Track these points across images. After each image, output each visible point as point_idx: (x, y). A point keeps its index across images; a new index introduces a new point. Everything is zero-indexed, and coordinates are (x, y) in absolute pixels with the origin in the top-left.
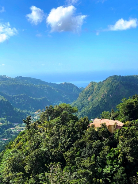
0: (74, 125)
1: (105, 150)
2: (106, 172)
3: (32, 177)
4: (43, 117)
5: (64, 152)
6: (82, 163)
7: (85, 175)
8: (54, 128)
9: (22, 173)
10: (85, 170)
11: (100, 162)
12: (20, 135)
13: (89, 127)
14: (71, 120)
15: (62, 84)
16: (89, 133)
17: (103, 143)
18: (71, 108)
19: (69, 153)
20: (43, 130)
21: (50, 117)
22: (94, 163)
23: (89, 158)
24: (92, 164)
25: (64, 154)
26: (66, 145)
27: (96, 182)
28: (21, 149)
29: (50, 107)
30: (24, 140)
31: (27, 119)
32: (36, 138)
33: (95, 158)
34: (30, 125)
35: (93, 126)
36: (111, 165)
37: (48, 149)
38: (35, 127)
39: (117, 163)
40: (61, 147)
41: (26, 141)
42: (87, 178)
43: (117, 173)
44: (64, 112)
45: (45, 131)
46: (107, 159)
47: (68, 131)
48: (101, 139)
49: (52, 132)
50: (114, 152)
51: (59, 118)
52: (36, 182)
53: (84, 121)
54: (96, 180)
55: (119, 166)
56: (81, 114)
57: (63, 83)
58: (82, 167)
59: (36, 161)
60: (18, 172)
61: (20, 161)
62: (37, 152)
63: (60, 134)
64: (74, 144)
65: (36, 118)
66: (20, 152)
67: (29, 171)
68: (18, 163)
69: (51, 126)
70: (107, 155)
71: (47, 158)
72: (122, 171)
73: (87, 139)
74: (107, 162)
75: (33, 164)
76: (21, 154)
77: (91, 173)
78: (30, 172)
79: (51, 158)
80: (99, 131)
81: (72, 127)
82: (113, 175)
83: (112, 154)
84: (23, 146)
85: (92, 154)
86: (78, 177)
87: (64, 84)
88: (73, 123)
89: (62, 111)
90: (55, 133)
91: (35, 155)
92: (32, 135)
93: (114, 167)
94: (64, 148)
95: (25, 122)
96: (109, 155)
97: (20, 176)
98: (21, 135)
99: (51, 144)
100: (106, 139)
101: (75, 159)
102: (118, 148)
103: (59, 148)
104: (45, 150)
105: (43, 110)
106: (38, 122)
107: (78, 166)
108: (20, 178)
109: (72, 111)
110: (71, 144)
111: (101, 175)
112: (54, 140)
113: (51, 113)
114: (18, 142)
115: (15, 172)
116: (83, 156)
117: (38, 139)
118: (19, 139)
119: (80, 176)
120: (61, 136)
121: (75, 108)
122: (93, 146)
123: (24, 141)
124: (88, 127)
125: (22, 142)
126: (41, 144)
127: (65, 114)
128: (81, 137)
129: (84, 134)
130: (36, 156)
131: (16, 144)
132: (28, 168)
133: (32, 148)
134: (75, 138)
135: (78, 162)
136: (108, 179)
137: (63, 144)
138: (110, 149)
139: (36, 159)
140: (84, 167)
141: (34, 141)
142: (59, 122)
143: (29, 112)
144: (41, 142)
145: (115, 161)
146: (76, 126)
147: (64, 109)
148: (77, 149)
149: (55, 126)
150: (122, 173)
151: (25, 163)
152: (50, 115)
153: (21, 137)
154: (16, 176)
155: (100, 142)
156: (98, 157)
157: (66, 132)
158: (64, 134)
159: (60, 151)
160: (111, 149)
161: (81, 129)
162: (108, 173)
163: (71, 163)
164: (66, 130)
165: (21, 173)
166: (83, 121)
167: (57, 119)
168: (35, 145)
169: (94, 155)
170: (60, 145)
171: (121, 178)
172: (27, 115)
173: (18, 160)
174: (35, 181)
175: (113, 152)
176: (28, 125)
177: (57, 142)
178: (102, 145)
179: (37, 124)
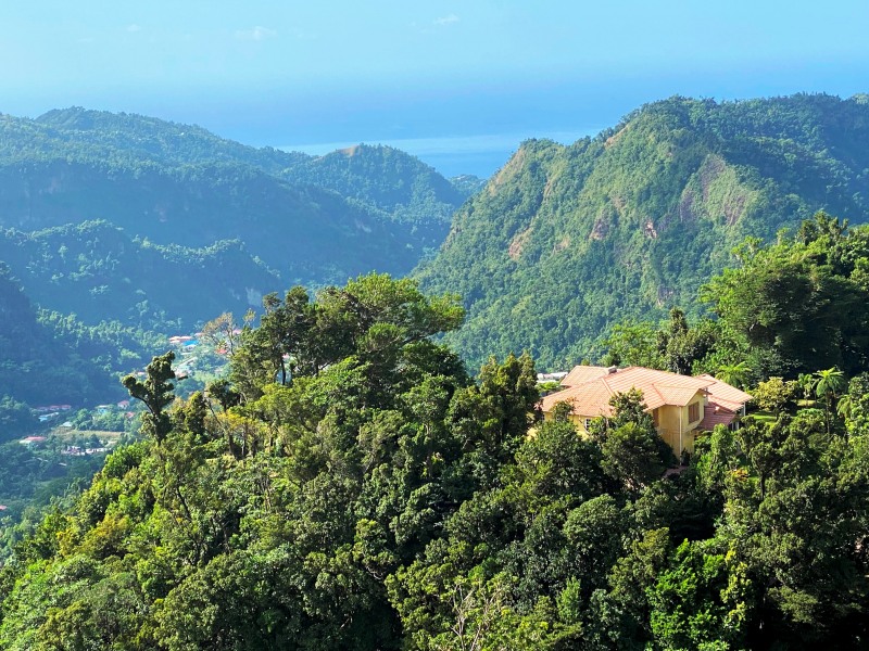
0: (443, 405)
1: (643, 552)
4: (250, 362)
5: (392, 569)
8: (325, 428)
11: (612, 627)
12: (110, 475)
13: (539, 415)
14: (428, 377)
16: (542, 455)
17: (628, 513)
18: (421, 306)
19: (418, 576)
20: (250, 439)
21: (289, 358)
22: (575, 629)
23: (543, 600)
24: (562, 634)
25: (389, 579)
26: (400, 526)
28: (122, 554)
29: (290, 300)
30: (137, 499)
31: (151, 371)
32: (210, 488)
33: (584, 603)
34: (170, 411)
35: (565, 410)
36: (680, 640)
37: (289, 551)
38: (197, 423)
39: (713, 631)
40: (371, 538)
41: (149, 507)
44: (377, 328)
46: (653, 608)
47: (409, 443)
48: (613, 486)
49: (315, 449)
50: (697, 563)
51: (352, 367)
53: (511, 383)
55: (726, 646)
59: (216, 626)
61: (116, 629)
62: (226, 574)
63: (365, 460)
64: (450, 523)
65: (179, 369)
66: (115, 576)
69: (305, 414)
70: (652, 582)
71: (282, 607)
73: (530, 487)
74: (654, 625)
76: (121, 584)
79: (314, 609)
80: (604, 439)
81: (438, 418)
83: (684, 577)
84: (133, 537)
85: (562, 578)
87: (355, 157)
88: (443, 395)
89: (368, 323)
90: (333, 454)
91: (213, 591)
92: (187, 467)
94: (391, 544)
95: (137, 390)
96: (664, 582)
98: (118, 472)
99: (306, 520)
100: (646, 490)
102: (721, 538)
103: (359, 549)
104: (271, 557)
105: (250, 317)
106: (217, 391)
109: (428, 320)
110: (429, 520)
112: (326, 498)
113: (302, 336)
114: (97, 516)
117: (223, 498)
118: (105, 500)
120: (370, 471)
121: (442, 300)
122: (566, 531)
123: (133, 511)
124: (530, 416)
125: (121, 516)
126: (243, 524)
127: (385, 340)
128: (491, 476)
129: (508, 458)
130: (220, 597)
131: (85, 528)
133: (187, 548)
134: (456, 483)
137: (385, 521)
138: (670, 549)
139: (219, 615)
141: (198, 504)
142: (352, 391)
143: (138, 333)
144: (245, 513)
145: (699, 616)
146: (461, 413)
147: (377, 311)
148: (469, 551)
149: (331, 416)
152: (289, 349)
153: (114, 485)
155: (612, 508)
156: (600, 594)
157: (397, 446)
158: (387, 459)
159: (363, 566)
160: (681, 549)
161: (492, 429)
164: (396, 437)
166: (500, 381)
167: (332, 375)
168: (206, 530)
169: (577, 585)
170: (363, 528)
173: (103, 624)
175: (688, 564)
176: (157, 410)
177: (341, 507)
178: (623, 524)
179: (216, 402)
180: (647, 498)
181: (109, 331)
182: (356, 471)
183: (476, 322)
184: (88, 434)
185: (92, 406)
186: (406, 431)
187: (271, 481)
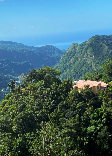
0: (57, 87)
1: (89, 110)
2: (90, 131)
3: (20, 137)
4: (27, 81)
5: (49, 113)
6: (66, 123)
7: (70, 134)
8: (38, 91)
9: (11, 134)
10: (69, 130)
11: (84, 122)
12: (6, 99)
13: (72, 89)
14: (54, 83)
15: (43, 47)
16: (72, 95)
17: (87, 104)
18: (54, 71)
19: (53, 114)
20: (27, 93)
21: (33, 80)
22: (78, 123)
23: (73, 118)
24: (76, 123)
25: (48, 115)
26: (50, 107)
27: (80, 140)
28: (8, 111)
29: (33, 71)
30: (10, 103)
31: (11, 83)
32: (21, 101)
33: (79, 119)
34: (15, 89)
35: (76, 88)
36: (95, 124)
37: (33, 111)
38: (19, 91)
39: (100, 123)
40: (46, 108)
41: (12, 104)
42: (71, 137)
43: (100, 132)
44: (47, 75)
45: (30, 94)
46: (91, 119)
47: (51, 93)
48: (84, 100)
49: (37, 95)
50: (98, 112)
51: (43, 81)
52: (24, 141)
53: (68, 84)
54: (80, 138)
55: (102, 125)
56: (63, 76)
57: (45, 45)
58: (66, 127)
59: (22, 122)
60: (7, 133)
61: (7, 123)
62: (23, 114)
63: (44, 96)
64: (58, 106)
65: (19, 82)
66: (7, 114)
67: (16, 131)
68: (6, 124)
69: (35, 89)
70: (90, 115)
71: (32, 119)
72: (105, 130)
73: (71, 100)
74: (91, 122)
75: (20, 125)
76: (8, 116)
77: (75, 132)
78: (18, 132)
79: (37, 119)
80: (83, 92)
81: (56, 89)
82: (96, 134)
83: (96, 114)
84: (10, 108)
85: (76, 115)
86: (63, 136)
87: (46, 47)
88: (57, 86)
89: (45, 74)
90: (40, 95)
91: (21, 117)
92: (17, 98)
93: (97, 126)
94: (49, 109)
95: (10, 86)
96: (92, 115)
97: (8, 136)
98: (7, 98)
99: (35, 106)
100: (90, 100)
101: (59, 120)
102: (102, 108)
103: (44, 110)
104: (30, 112)
105: (27, 74)
106: (22, 86)
107: (63, 126)
108: (8, 138)
109: (55, 74)
110: (54, 106)
111: (85, 134)
112: (38, 102)
113: (35, 77)
114: (4, 105)
115: (4, 133)
116: (67, 117)
117: (23, 102)
118: (5, 103)
119: (65, 135)
120: (45, 98)
121: (58, 70)
122: (76, 107)
124: (71, 89)
125: (8, 105)
127: (48, 77)
128: (65, 98)
129: (67, 96)
130: (22, 118)
131: (2, 107)
132: (15, 128)
133: (18, 110)
134: (59, 100)
135: (62, 122)
136: (92, 137)
137: (48, 106)
138: (93, 110)
139: (22, 120)
140: (68, 127)
141: (19, 103)
142: (43, 85)
143: (13, 76)
144: (26, 105)
145: (98, 120)
146: (60, 88)
147: (47, 72)
148: (61, 110)
149: (39, 89)
150: (106, 132)
151: (12, 124)
152: (33, 79)
153: (6, 100)
154: (5, 136)
155: (84, 103)
156: (82, 117)
157: (50, 94)
158: (48, 96)
159: (44, 113)
160: (95, 110)
161: (64, 91)
162: (92, 132)
163: (55, 123)
164: (49, 93)
165: (9, 133)
166: (66, 83)
167: (40, 83)
168: (20, 107)
169: (78, 116)
170: (44, 107)
171: (105, 136)
172: (11, 79)
173: (5, 122)
175: (96, 112)
176: (13, 89)
177: (41, 104)
178: (86, 106)
180: (90, 102)
181: (8, 76)
182: (43, 98)
183: (65, 73)
184: (5, 92)
185: (6, 88)
186: (51, 92)
187: (30, 100)
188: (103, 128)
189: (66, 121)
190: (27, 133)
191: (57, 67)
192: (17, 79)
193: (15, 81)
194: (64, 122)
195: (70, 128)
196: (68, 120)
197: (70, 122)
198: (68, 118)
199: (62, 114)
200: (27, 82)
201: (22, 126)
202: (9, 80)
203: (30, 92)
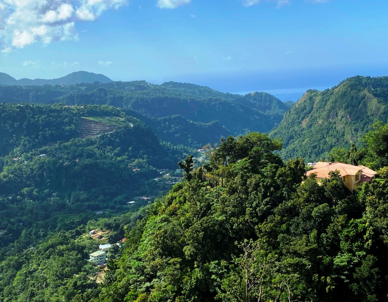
0: (275, 173)
1: (338, 222)
2: (340, 264)
3: (198, 267)
4: (215, 158)
5: (257, 224)
6: (291, 245)
7: (298, 267)
8: (237, 179)
9: (180, 260)
10: (296, 260)
11: (327, 245)
12: (174, 191)
13: (305, 177)
14: (270, 164)
15: (249, 96)
16: (305, 190)
17: (334, 209)
18: (269, 142)
19: (265, 226)
20: (215, 182)
21: (228, 158)
22: (315, 246)
23: (305, 236)
24: (311, 247)
25: (256, 227)
26: (260, 210)
27: (318, 282)
28: (177, 215)
29: (228, 140)
30: (182, 199)
31: (186, 161)
32: (203, 196)
33: (318, 238)
34: (192, 173)
35: (314, 176)
36: (350, 251)
37: (225, 217)
38: (200, 176)
39: (361, 248)
40: (251, 214)
41: (185, 202)
42: (301, 273)
43: (360, 267)
44: (255, 149)
45: (220, 183)
46: (341, 240)
47: (263, 185)
48: (329, 201)
49: (234, 186)
50: (356, 226)
51: (246, 160)
52: (205, 276)
53: (296, 167)
54: (319, 277)
55: (365, 253)
56: (287, 152)
57: (253, 92)
58: (291, 253)
59: (203, 238)
60: (172, 258)
61: (174, 238)
62: (206, 223)
63: (249, 190)
64: (276, 210)
65: (200, 159)
66: (174, 222)
67: (191, 255)
68: (172, 241)
69: (231, 175)
70: (341, 232)
71: (223, 234)
72: (370, 263)
73: (301, 200)
74: (341, 246)
75: (199, 244)
76: (176, 224)
77: (309, 265)
78: (194, 257)
79: (233, 235)
80: (326, 186)
81: (272, 177)
82: (352, 270)
83: (351, 231)
84: (180, 210)
85: (311, 229)
86: (284, 271)
87: (254, 96)
88: (274, 170)
89: (252, 147)
90: (240, 187)
91: (202, 228)
92: (195, 190)
93: (354, 255)
94: (257, 216)
95: (182, 166)
96: (345, 232)
97: (175, 265)
98: (176, 190)
99: (230, 208)
100: (340, 202)
101: (277, 239)
102: (364, 218)
103: (247, 217)
104: (220, 218)
105: (216, 145)
106: (206, 167)
107: (284, 251)
108: (175, 268)
109: (271, 147)
110: (268, 209)
111: (329, 269)
112: (237, 201)
113: (231, 151)
114: (170, 203)
115: (166, 257)
116: (294, 233)
117: (207, 199)
118: (173, 198)
119: (288, 269)
120: (251, 193)
121: (277, 141)
122: (313, 214)
123: (180, 202)
124: (302, 177)
125: (177, 204)
126: (212, 208)
127: (257, 152)
128: (289, 196)
129: (295, 191)
130: (205, 230)
131: (166, 207)
132: (190, 250)
133: (196, 214)
134: (278, 197)
135: (283, 244)
136: (343, 277)
137: (255, 208)
138: (348, 221)
139: (204, 235)
140: (296, 254)
141: (199, 201)
142: (246, 168)
143: (189, 148)
144: (213, 204)
145: (356, 243)
146: (280, 176)
147: (255, 143)
148: (281, 219)
149: (239, 176)
150: (371, 268)
151: (183, 242)
152: (228, 155)
153: (175, 194)
154: (169, 264)
155: (328, 208)
156: (323, 235)
157: (259, 186)
158: (256, 190)
159: (248, 222)
160: (351, 222)
161: (290, 181)
162: (344, 266)
163: (270, 244)
164: (259, 183)
165: (176, 259)
166: (293, 166)
167: (240, 163)
168: (201, 209)
169: (316, 232)
170: (248, 210)
171: (369, 276)
172: (184, 154)
173: (171, 236)
174: (203, 274)
175: (353, 227)
176: (188, 172)
177: (242, 204)
178: (332, 213)
179: (205, 170)
180: (340, 205)
181: (180, 147)
182: (247, 193)
183: (291, 147)
184: (173, 178)
185: (175, 169)
186: (262, 181)
187: (221, 195)
188: (366, 259)
189: (290, 242)
190: (213, 261)
191: (276, 134)
192: (197, 155)
193: (192, 157)
194: (287, 244)
195: (300, 256)
196: (294, 238)
197: (300, 244)
198: (295, 235)
199: (284, 226)
200: (216, 160)
201: (203, 246)
202: (182, 154)
203: (220, 179)
